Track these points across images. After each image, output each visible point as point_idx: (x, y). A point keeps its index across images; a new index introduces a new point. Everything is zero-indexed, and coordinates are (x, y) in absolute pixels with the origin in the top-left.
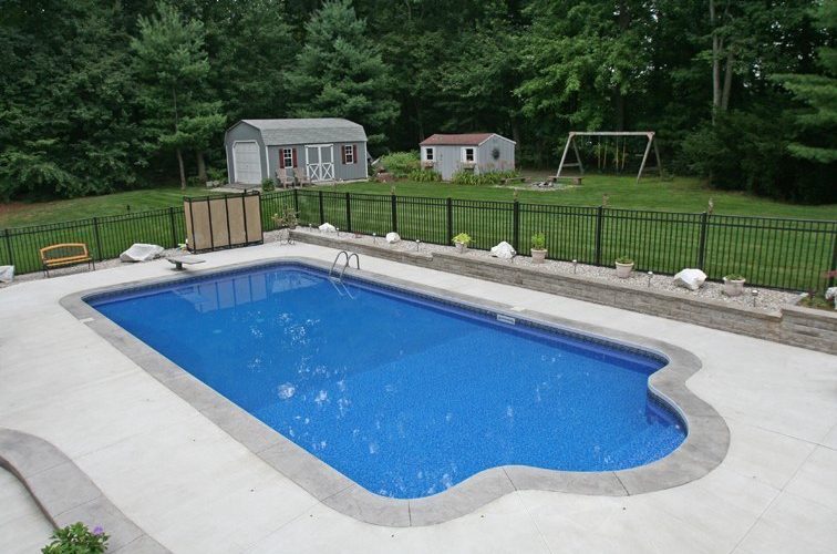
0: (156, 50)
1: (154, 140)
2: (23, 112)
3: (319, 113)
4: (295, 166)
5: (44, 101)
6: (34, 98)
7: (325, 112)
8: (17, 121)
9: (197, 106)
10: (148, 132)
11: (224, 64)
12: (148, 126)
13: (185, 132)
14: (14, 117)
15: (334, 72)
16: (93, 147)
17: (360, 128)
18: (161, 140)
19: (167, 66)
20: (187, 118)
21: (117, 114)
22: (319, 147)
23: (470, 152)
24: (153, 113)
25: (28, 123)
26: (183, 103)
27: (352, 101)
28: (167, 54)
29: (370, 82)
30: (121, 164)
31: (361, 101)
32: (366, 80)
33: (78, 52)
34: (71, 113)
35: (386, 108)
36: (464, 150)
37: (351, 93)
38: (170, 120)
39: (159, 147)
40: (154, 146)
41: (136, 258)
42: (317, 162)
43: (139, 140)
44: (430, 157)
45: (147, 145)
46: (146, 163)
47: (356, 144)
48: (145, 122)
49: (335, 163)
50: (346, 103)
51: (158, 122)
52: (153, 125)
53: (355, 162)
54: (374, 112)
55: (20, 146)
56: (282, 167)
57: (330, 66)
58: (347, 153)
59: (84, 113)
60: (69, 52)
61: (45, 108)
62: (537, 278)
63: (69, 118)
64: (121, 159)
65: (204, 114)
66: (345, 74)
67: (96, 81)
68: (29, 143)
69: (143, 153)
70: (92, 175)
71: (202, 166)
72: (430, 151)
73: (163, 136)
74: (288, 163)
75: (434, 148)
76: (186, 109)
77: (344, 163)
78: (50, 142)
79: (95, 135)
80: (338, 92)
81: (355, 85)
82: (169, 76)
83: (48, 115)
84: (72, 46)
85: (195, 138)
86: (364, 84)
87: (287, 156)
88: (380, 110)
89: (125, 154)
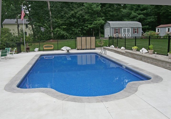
0: (89, 5)
1: (87, 27)
2: (61, 20)
3: (131, 20)
4: (119, 33)
5: (65, 18)
6: (63, 17)
7: (132, 20)
8: (59, 22)
9: (98, 18)
10: (86, 25)
11: (107, 8)
12: (87, 23)
13: (94, 25)
14: (59, 21)
15: (136, 9)
16: (74, 28)
17: (140, 24)
18: (88, 27)
19: (91, 9)
20: (95, 21)
21: (80, 20)
22: (126, 28)
23: (169, 29)
24: (88, 20)
25: (61, 22)
26: (95, 18)
27: (139, 16)
28: (91, 6)
29: (145, 11)
30: (79, 32)
31: (142, 16)
32: (144, 11)
33: (73, 7)
34: (70, 20)
35: (150, 18)
36: (167, 29)
37: (139, 14)
38: (91, 22)
39: (88, 28)
40: (87, 28)
41: (63, 50)
42: (126, 32)
43: (84, 27)
44: (158, 31)
45: (86, 28)
46: (85, 32)
47: (138, 28)
48: (86, 22)
49: (131, 33)
50: (138, 17)
51: (89, 22)
52: (88, 23)
53: (138, 33)
54: (146, 20)
55: (59, 28)
56: (115, 33)
57: (134, 7)
58: (135, 30)
59: (72, 20)
60: (71, 7)
61: (65, 19)
62: (145, 58)
63: (69, 21)
64: (80, 31)
65: (99, 20)
66: (139, 9)
67: (76, 13)
68: (61, 27)
69: (85, 30)
70: (73, 34)
71: (100, 34)
72: (158, 30)
73: (89, 26)
74: (117, 32)
75: (159, 29)
76: (95, 19)
77: (134, 33)
78: (65, 27)
79: (75, 25)
80: (135, 14)
81: (141, 12)
82: (91, 11)
83: (65, 21)
84: (72, 5)
85: (96, 26)
86: (143, 12)
87: (117, 30)
88: (148, 19)
89: (80, 30)
